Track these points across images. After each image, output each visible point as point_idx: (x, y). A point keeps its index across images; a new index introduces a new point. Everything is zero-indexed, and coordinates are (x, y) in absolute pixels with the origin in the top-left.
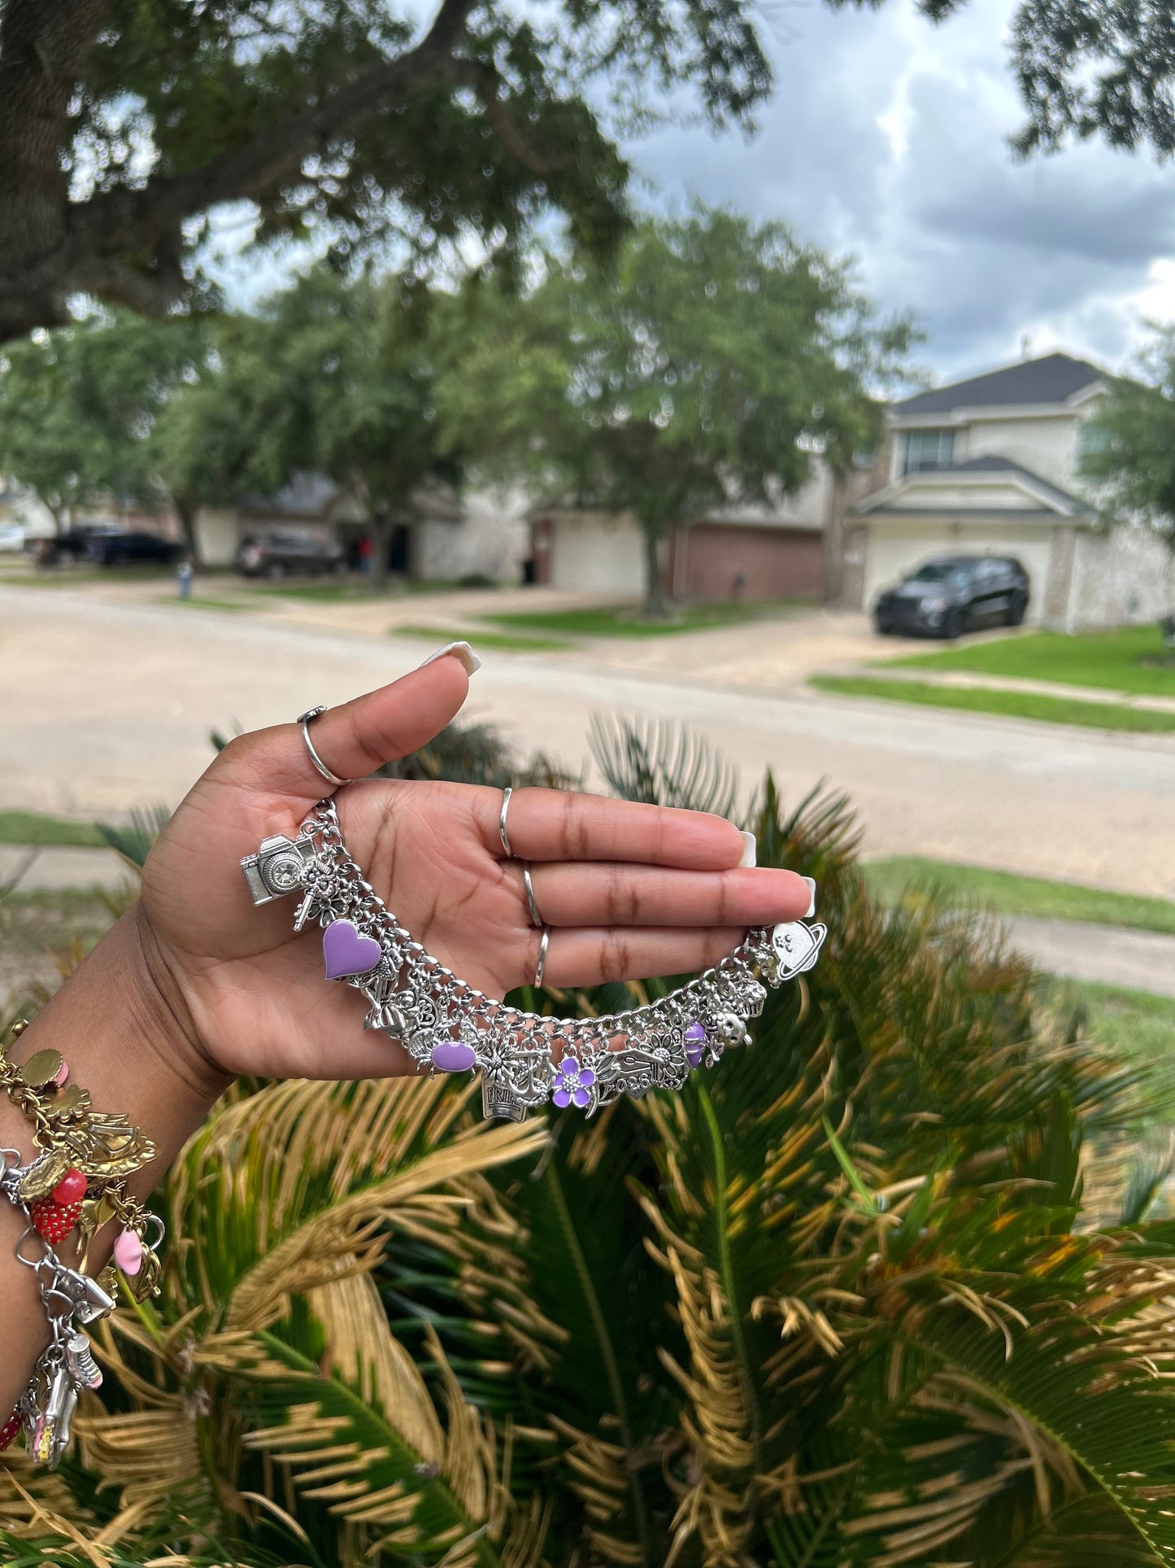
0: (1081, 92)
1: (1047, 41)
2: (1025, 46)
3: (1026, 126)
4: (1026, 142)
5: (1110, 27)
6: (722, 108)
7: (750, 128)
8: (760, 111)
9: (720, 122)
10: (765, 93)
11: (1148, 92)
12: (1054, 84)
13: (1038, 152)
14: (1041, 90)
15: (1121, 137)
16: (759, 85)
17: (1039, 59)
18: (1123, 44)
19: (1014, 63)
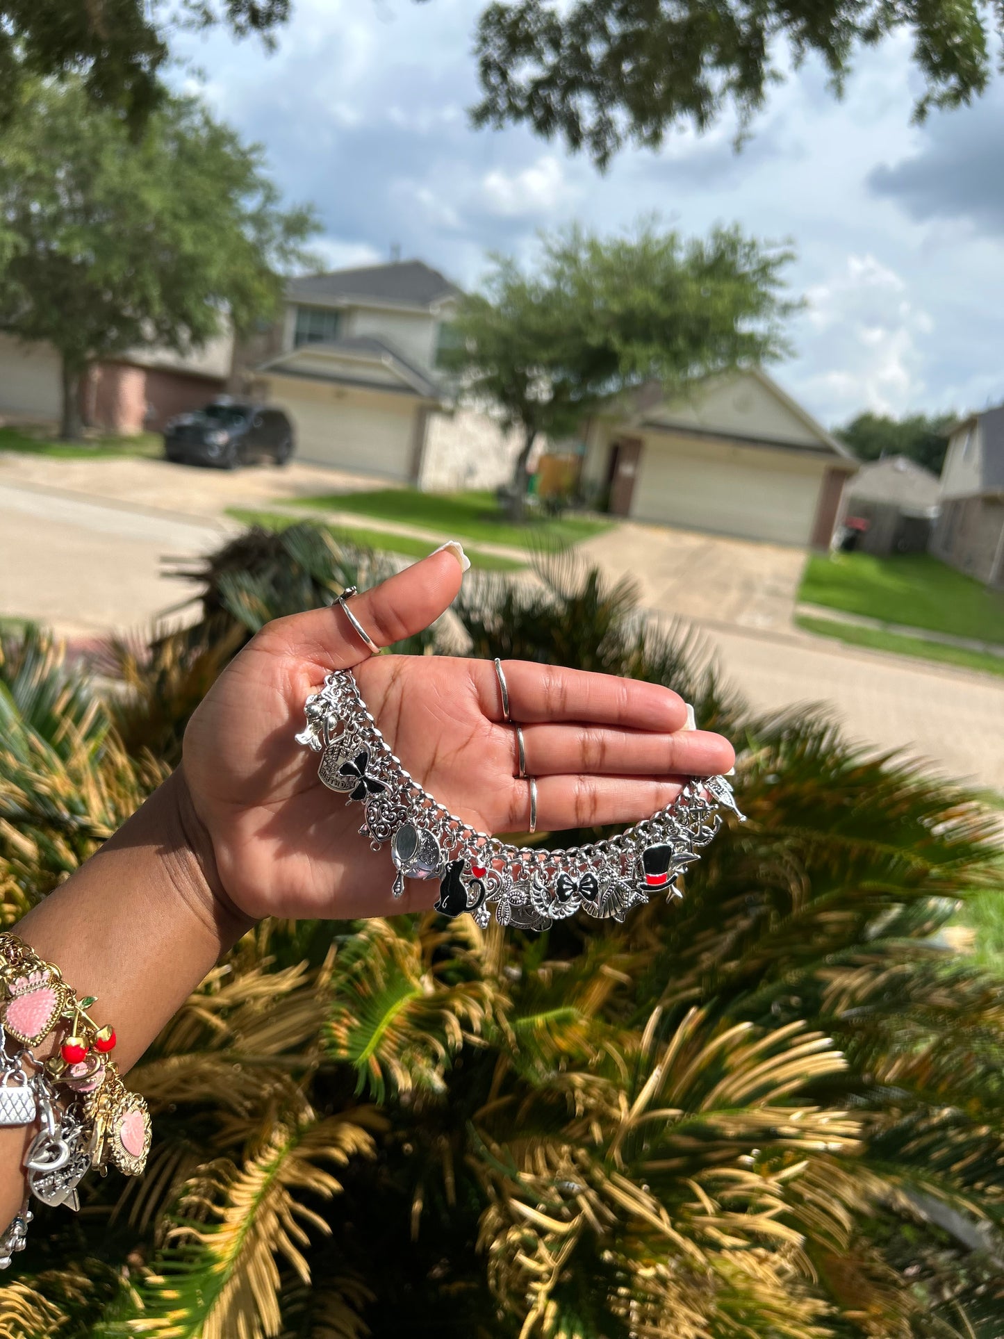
0: (520, 90)
1: (501, 42)
2: (484, 40)
3: (481, 104)
4: (482, 115)
5: (541, 42)
6: (243, 18)
7: (271, 44)
8: (277, 31)
9: (240, 30)
10: (283, 18)
11: (563, 98)
12: (504, 75)
13: (488, 127)
14: (494, 79)
15: (543, 126)
16: (278, 9)
17: (495, 54)
18: (550, 58)
19: (478, 51)
